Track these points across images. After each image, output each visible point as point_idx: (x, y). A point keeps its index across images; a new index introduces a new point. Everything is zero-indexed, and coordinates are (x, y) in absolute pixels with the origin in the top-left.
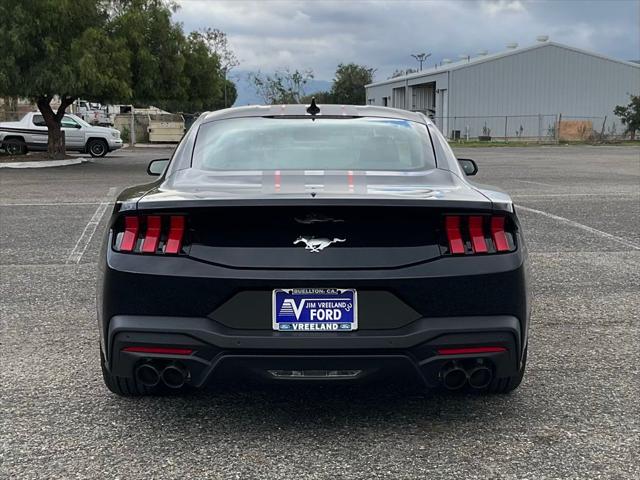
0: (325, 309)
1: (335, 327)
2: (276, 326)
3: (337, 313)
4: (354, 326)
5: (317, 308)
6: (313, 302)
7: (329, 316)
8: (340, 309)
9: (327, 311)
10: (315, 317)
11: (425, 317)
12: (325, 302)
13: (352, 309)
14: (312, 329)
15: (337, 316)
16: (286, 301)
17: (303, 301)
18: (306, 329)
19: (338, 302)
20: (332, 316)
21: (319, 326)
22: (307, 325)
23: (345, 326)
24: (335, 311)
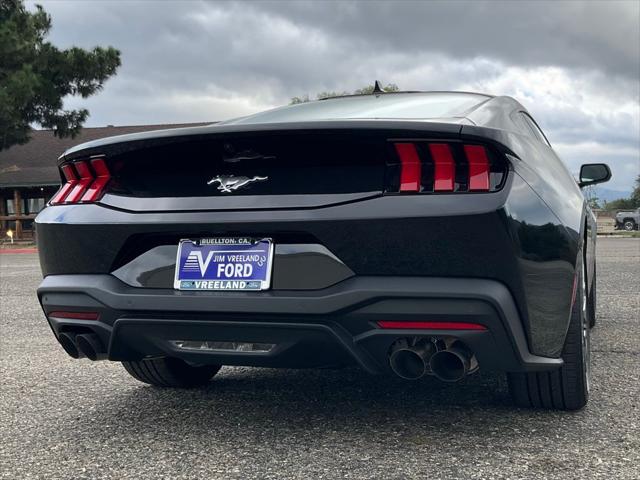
0: (234, 263)
1: (242, 285)
2: (177, 284)
3: (248, 268)
4: (265, 285)
5: (226, 262)
6: (222, 254)
7: (238, 272)
8: (252, 263)
9: (237, 265)
10: (223, 273)
11: (359, 275)
12: (236, 254)
13: (265, 263)
14: (216, 287)
15: (248, 273)
16: (192, 253)
17: (211, 253)
18: (210, 288)
19: (250, 254)
20: (242, 272)
21: (225, 284)
22: (211, 282)
23: (253, 286)
24: (246, 265)
